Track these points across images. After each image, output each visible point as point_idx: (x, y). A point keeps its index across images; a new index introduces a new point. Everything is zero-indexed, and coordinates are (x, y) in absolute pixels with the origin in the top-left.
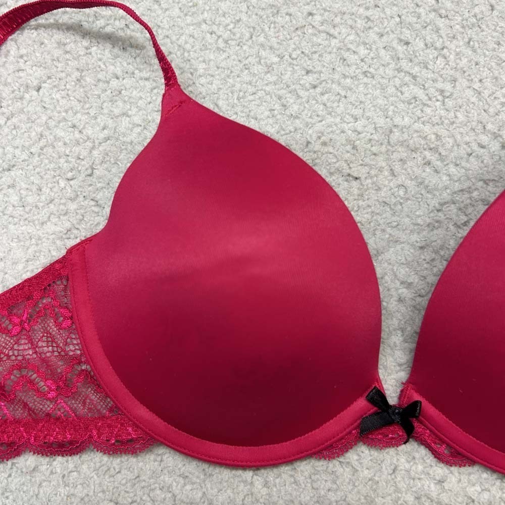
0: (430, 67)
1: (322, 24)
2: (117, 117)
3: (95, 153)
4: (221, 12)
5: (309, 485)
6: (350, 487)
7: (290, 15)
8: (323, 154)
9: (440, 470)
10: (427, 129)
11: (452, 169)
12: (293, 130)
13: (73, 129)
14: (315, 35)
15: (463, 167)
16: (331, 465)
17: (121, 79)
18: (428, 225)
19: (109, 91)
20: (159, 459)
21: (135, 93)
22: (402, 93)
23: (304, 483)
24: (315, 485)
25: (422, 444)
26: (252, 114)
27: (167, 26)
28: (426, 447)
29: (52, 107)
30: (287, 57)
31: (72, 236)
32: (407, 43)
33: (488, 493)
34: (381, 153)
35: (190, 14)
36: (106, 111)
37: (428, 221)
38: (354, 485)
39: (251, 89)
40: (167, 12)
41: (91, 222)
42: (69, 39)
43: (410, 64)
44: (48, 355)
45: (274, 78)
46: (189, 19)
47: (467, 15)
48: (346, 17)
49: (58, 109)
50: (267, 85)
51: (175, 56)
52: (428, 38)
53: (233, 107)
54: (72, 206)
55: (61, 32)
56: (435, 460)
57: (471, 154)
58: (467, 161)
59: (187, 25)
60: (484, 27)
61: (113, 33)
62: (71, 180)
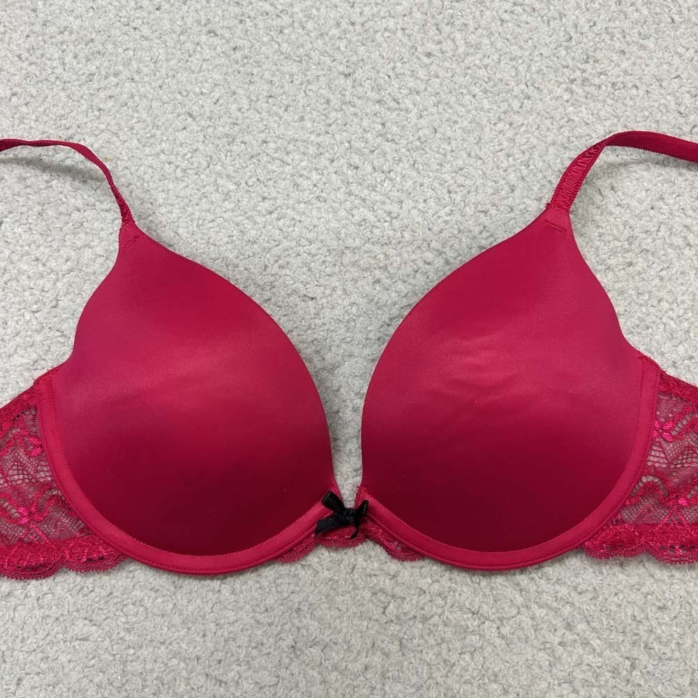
0: (378, 190)
1: (276, 150)
2: (79, 249)
3: (59, 284)
4: (178, 142)
5: (274, 589)
6: (312, 588)
7: (246, 143)
8: (280, 277)
9: (394, 566)
10: (377, 249)
11: (400, 286)
12: (251, 255)
13: (36, 263)
14: (269, 162)
15: (410, 284)
16: (293, 569)
17: (82, 212)
18: (379, 339)
19: (71, 224)
20: (131, 575)
21: (96, 224)
22: (353, 216)
23: (268, 587)
24: (279, 589)
25: (377, 543)
26: (211, 241)
27: (126, 158)
28: (381, 545)
29: (14, 241)
30: (244, 184)
31: (39, 367)
32: (357, 168)
33: (438, 584)
34: (335, 274)
35: (149, 144)
36: (68, 243)
37: (379, 335)
38: (315, 586)
39: (210, 217)
40: (126, 144)
41: (57, 353)
42: (29, 173)
43: (360, 187)
44: (19, 482)
45: (232, 205)
46: (147, 150)
47: (411, 138)
48: (299, 144)
49: (21, 242)
50: (225, 212)
51: (134, 187)
52: (375, 162)
53: (193, 234)
54: (39, 338)
55: (22, 167)
56: (390, 556)
57: (417, 271)
58: (414, 278)
59: (147, 155)
60: (427, 149)
61: (73, 166)
62: (36, 312)
